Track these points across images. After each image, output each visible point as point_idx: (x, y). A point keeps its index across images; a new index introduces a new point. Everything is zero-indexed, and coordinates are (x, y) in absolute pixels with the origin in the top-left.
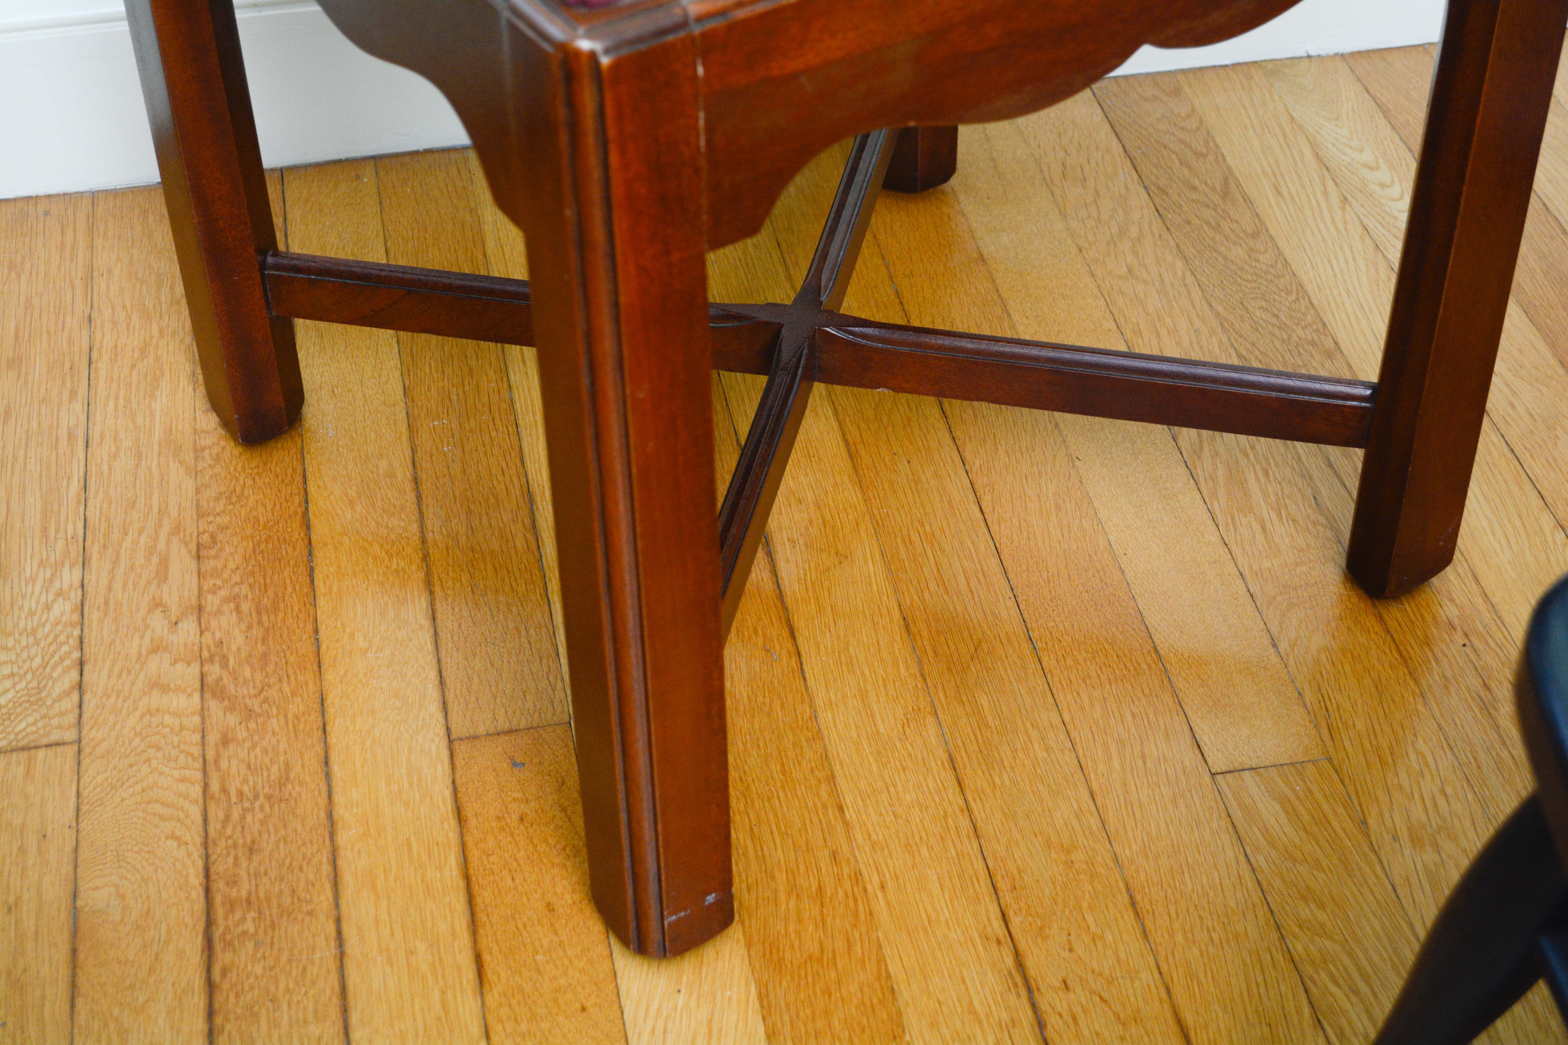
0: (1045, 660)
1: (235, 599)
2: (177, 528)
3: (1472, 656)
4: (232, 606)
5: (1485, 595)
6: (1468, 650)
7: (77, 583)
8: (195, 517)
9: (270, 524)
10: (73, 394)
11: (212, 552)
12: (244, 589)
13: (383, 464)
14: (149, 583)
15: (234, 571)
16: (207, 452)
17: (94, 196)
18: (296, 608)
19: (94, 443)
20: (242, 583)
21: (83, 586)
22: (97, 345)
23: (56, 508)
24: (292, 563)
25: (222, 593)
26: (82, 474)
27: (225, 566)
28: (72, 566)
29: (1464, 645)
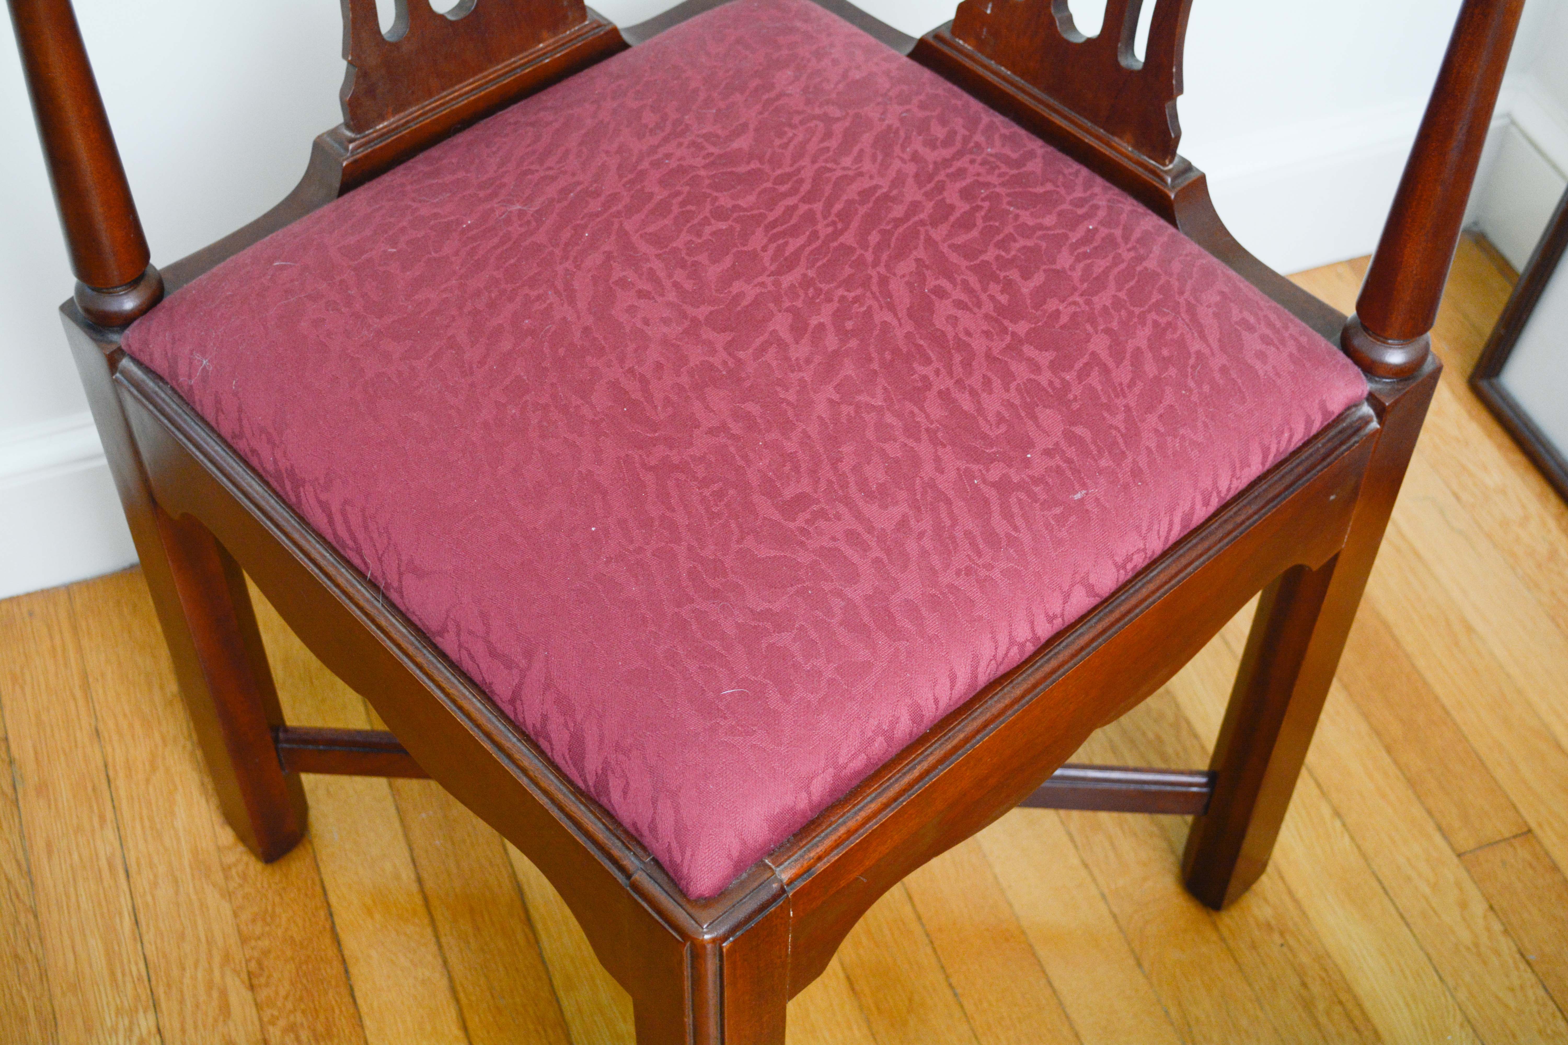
0: (965, 1004)
1: (293, 1028)
2: (227, 958)
3: (1290, 955)
4: (292, 1036)
6: (1285, 949)
7: (154, 1030)
8: (239, 944)
9: (305, 943)
10: (102, 818)
11: (263, 980)
12: (299, 1018)
13: (388, 867)
14: (216, 1021)
15: (286, 998)
16: (234, 871)
17: (69, 590)
18: (347, 1032)
19: (133, 870)
20: (295, 1010)
21: (159, 1031)
22: (110, 760)
23: (116, 947)
24: (333, 983)
25: (282, 1023)
26: (130, 908)
27: (277, 993)
28: (145, 1012)
29: (1282, 945)
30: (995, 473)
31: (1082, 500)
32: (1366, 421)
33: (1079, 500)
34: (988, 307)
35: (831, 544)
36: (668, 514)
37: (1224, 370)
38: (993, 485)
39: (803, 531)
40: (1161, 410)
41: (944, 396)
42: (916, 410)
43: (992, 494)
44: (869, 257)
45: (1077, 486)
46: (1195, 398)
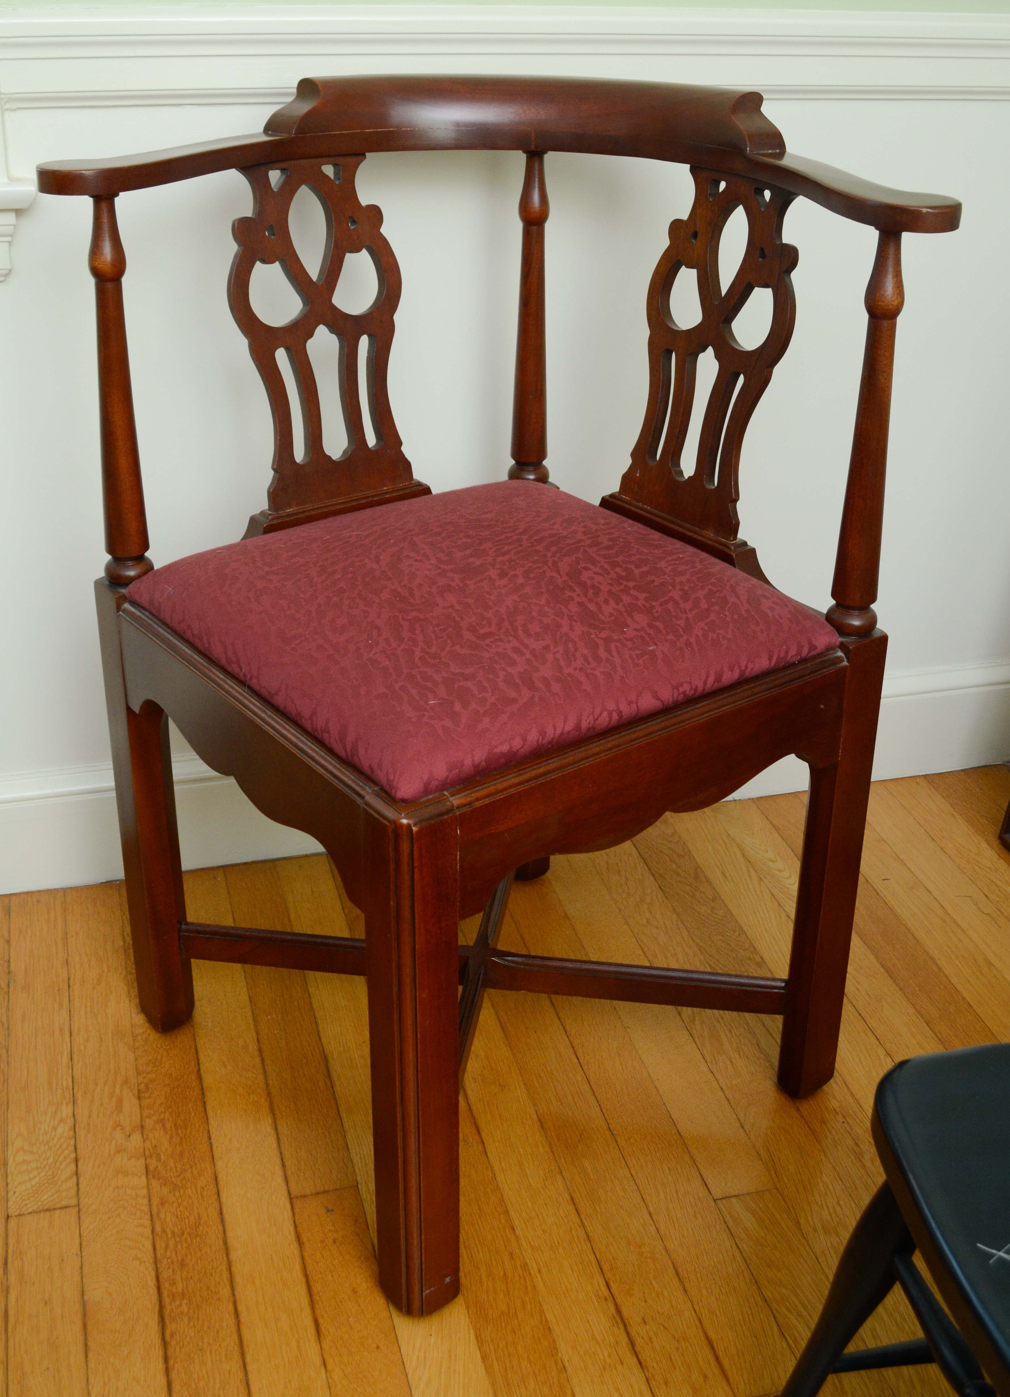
0: (619, 1140)
1: (162, 1121)
2: (126, 1082)
3: (848, 1128)
4: (160, 1125)
5: (852, 1094)
6: (846, 1125)
7: (71, 1114)
8: (136, 1075)
9: (179, 1077)
10: (61, 1006)
11: (147, 1095)
12: (167, 1115)
13: (241, 1042)
14: (112, 1113)
15: (160, 1105)
16: (139, 1038)
17: (65, 891)
18: (197, 1126)
19: (75, 1032)
20: (165, 1112)
21: (74, 1116)
22: (72, 978)
23: (55, 1070)
24: (193, 1099)
25: (155, 1118)
26: (69, 1050)
27: (155, 1103)
28: (67, 1104)
29: (843, 1122)
30: (604, 634)
31: (653, 651)
32: (840, 660)
33: (652, 650)
34: (613, 575)
35: (504, 651)
36: (413, 636)
37: (747, 611)
38: (602, 639)
39: (487, 645)
40: (708, 621)
41: (581, 604)
42: (563, 608)
43: (601, 642)
44: (549, 554)
45: (651, 644)
46: (728, 619)
